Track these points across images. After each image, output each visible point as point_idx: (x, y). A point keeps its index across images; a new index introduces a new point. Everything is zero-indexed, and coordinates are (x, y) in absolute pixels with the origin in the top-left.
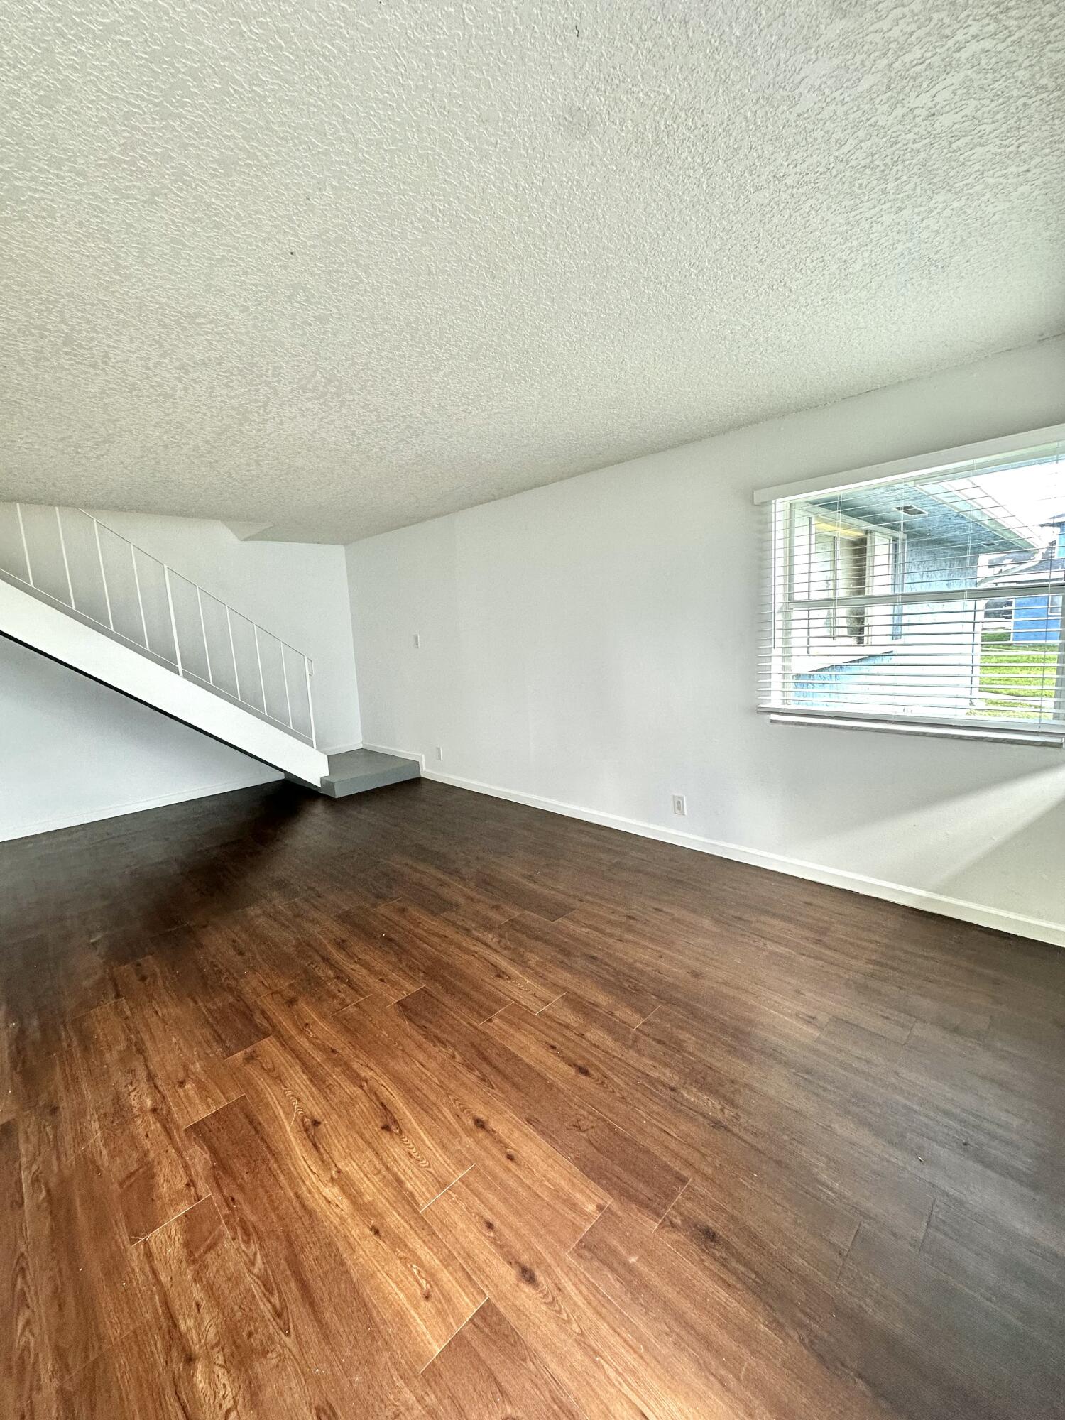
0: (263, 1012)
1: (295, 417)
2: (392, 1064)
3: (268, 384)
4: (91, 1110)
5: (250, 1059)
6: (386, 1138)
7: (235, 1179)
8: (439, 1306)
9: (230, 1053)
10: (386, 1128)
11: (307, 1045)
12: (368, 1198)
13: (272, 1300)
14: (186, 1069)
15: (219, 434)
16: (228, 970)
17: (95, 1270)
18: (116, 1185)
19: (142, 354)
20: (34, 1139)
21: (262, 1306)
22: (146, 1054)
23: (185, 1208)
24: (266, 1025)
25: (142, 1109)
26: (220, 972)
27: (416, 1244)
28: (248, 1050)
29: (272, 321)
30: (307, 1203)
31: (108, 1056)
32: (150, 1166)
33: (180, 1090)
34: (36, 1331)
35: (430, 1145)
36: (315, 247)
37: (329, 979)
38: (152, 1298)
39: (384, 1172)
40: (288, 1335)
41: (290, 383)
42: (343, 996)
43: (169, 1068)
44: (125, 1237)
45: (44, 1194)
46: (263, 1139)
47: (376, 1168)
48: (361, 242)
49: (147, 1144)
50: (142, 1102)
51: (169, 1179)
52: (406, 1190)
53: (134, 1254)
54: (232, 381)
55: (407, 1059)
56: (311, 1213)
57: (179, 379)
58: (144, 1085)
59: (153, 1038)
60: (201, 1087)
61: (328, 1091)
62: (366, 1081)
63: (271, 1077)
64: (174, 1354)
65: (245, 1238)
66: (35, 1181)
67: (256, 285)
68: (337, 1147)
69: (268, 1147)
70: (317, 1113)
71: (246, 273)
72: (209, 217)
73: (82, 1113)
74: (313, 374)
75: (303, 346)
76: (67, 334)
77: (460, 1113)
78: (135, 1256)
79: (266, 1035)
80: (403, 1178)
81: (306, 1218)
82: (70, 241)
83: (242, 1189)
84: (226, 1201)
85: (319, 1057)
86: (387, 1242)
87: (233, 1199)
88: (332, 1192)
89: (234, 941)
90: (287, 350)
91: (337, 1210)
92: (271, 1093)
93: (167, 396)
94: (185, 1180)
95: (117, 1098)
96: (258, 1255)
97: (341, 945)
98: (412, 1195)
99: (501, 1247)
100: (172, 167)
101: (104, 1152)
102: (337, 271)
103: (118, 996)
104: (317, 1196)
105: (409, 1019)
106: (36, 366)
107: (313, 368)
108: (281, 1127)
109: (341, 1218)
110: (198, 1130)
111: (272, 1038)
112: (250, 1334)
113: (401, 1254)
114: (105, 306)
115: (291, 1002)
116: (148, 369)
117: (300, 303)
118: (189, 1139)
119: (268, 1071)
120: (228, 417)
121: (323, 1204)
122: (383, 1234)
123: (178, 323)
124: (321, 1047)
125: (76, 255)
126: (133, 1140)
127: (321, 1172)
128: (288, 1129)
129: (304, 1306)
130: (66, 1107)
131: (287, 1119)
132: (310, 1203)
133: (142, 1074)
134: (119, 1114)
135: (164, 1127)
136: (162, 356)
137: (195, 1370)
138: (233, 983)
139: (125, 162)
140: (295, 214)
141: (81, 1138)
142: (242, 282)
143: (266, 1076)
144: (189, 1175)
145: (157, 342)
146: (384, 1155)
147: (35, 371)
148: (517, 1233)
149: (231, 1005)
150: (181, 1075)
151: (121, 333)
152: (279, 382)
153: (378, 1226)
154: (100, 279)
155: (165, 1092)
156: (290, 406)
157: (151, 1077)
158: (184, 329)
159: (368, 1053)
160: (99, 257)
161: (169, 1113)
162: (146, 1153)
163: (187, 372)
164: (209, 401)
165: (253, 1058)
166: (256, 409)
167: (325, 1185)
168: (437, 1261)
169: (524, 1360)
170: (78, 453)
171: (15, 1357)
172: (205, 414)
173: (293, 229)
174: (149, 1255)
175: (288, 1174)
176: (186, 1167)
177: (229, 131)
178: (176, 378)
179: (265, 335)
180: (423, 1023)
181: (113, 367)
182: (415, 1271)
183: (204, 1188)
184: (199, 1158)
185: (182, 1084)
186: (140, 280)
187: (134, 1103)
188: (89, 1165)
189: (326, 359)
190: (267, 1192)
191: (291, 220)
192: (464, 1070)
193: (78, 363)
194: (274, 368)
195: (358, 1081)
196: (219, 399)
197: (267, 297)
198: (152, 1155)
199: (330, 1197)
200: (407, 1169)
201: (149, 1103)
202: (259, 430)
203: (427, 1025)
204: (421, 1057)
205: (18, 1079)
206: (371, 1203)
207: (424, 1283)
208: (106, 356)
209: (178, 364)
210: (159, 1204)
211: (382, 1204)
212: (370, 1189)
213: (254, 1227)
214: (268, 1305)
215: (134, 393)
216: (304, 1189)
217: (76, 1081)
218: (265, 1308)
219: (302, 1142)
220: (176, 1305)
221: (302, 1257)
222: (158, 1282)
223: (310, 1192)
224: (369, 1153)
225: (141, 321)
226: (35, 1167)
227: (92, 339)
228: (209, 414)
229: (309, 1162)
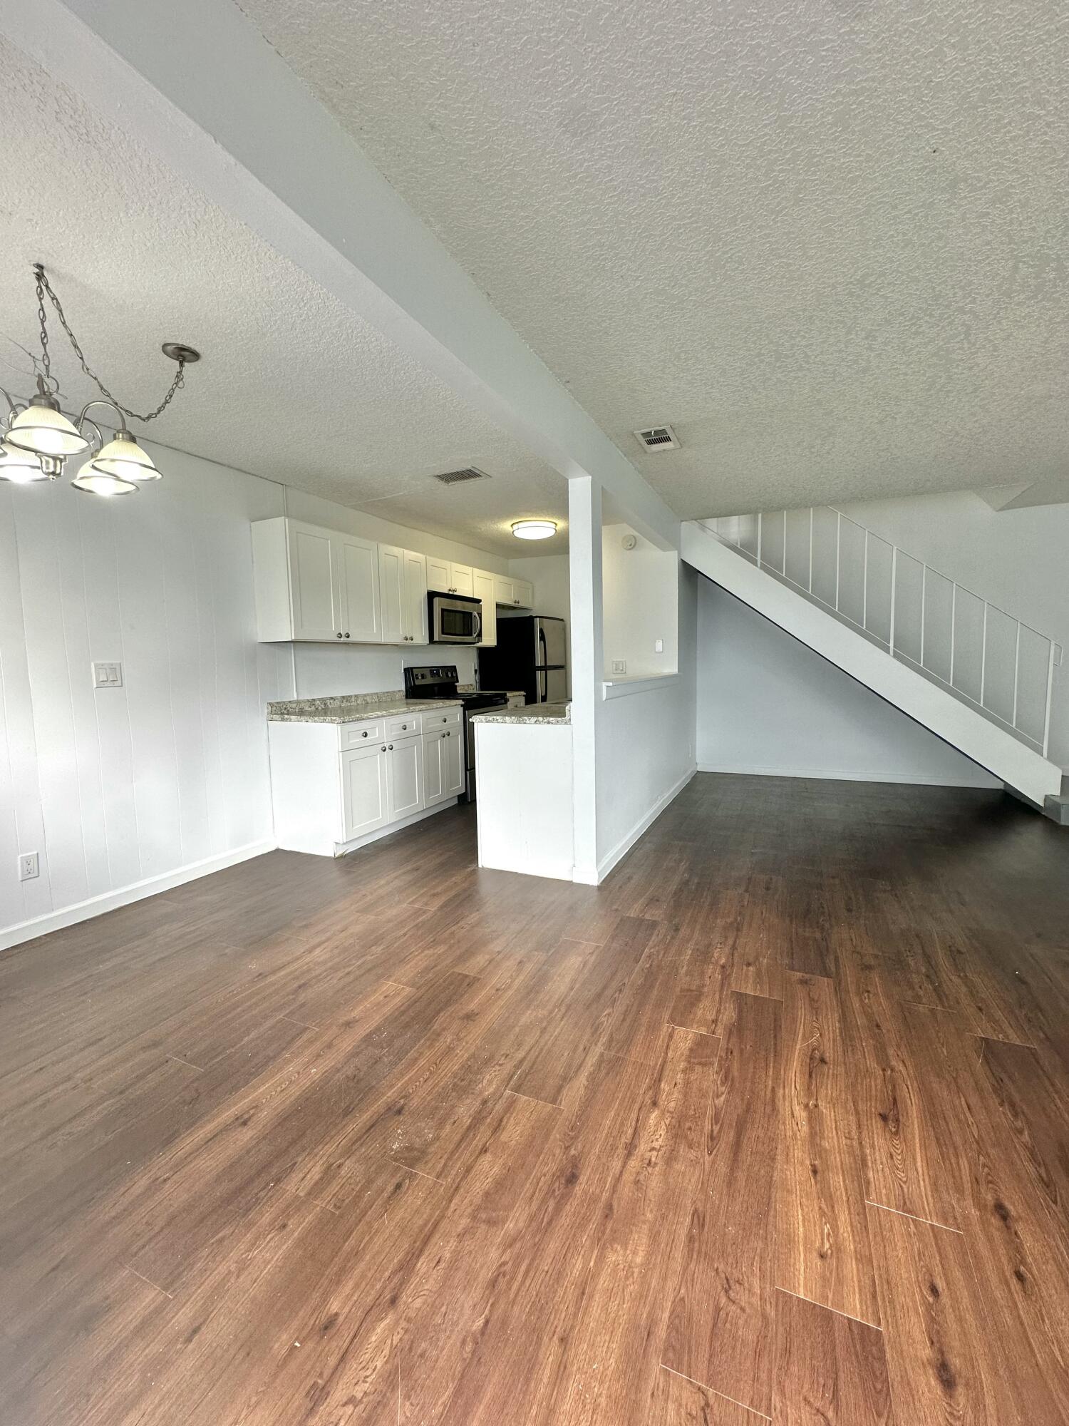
0: (836, 959)
1: (1011, 334)
2: (932, 1078)
3: (961, 310)
4: (693, 942)
5: (803, 982)
6: (877, 1124)
7: (741, 1043)
8: (828, 1274)
9: (792, 969)
10: (884, 1118)
11: (857, 1005)
12: (826, 1145)
13: (714, 1127)
14: (757, 958)
15: (929, 390)
16: (829, 915)
17: (644, 1020)
18: (679, 989)
19: (832, 340)
20: (660, 937)
21: (706, 1123)
22: (739, 933)
23: (703, 1031)
24: (833, 969)
25: (717, 962)
26: (823, 913)
27: (843, 1217)
28: (807, 976)
29: (940, 238)
30: (776, 1100)
31: (718, 921)
32: (701, 994)
33: (745, 968)
34: (610, 1021)
35: (920, 1170)
36: (958, 125)
37: (918, 972)
38: (659, 1057)
39: (855, 1143)
40: (710, 1154)
41: (988, 296)
42: (921, 993)
43: (747, 950)
44: (667, 1017)
45: (648, 966)
46: (775, 1037)
47: (849, 1133)
48: (1015, 74)
49: (707, 981)
50: (720, 957)
51: (705, 1010)
52: (866, 1175)
53: (666, 1028)
54: (921, 326)
55: (953, 1087)
56: (774, 1109)
57: (870, 348)
58: (727, 950)
59: (750, 925)
60: (758, 974)
61: (850, 1049)
62: (892, 1070)
63: (811, 1005)
64: (651, 1093)
65: (723, 1078)
66: (649, 957)
67: (909, 212)
68: (828, 1090)
69: (775, 1044)
70: (829, 1055)
71: (895, 207)
72: (843, 179)
73: (688, 941)
74: (1015, 268)
75: (988, 243)
76: (774, 350)
77: (982, 1180)
78: (665, 1030)
79: (828, 976)
80: (870, 1164)
81: (768, 1110)
82: (756, 274)
83: (741, 1051)
84: (727, 1049)
85: (861, 1021)
86: (818, 1186)
87: (731, 1053)
88: (801, 1114)
89: (850, 898)
90: (970, 259)
91: (795, 1127)
92: (802, 1014)
93: (865, 371)
94: (713, 1017)
95: (710, 945)
96: (724, 1096)
97: (954, 954)
98: (868, 1183)
99: (933, 1320)
100: (803, 161)
101: (685, 968)
102: (997, 131)
103: (746, 891)
104: (787, 1104)
105: (986, 1059)
106: (764, 389)
107: (1011, 263)
108: (794, 1041)
109: (794, 1134)
110: (740, 997)
111: (831, 981)
112: (690, 1129)
113: (824, 1206)
114: (793, 312)
115: (869, 968)
116: (840, 351)
117: (965, 197)
118: (732, 997)
119: (812, 1000)
120: (929, 366)
121: (788, 1112)
122: (819, 1178)
123: (851, 294)
124: (869, 1016)
125: (763, 283)
126: (702, 973)
127: (802, 1093)
128: (798, 1047)
129: (730, 1153)
130: (684, 931)
131: (803, 1039)
132: (779, 1103)
133: (730, 942)
134: (703, 956)
135: (722, 980)
136: (849, 333)
137: (653, 1112)
138: (827, 925)
139: (770, 185)
140: (922, 109)
141: (679, 953)
142: (895, 218)
143: (807, 1002)
144: (718, 1017)
145: (842, 322)
146: (865, 1133)
147: (765, 393)
148: (964, 1333)
149: (815, 940)
150: (751, 960)
151: (811, 330)
152: (974, 301)
153: (819, 1168)
154: (783, 292)
155: (736, 961)
156: (999, 322)
157: (734, 947)
158: (858, 296)
159: (912, 1053)
160: (777, 274)
161: (730, 975)
162: (704, 986)
163: (875, 338)
164: (905, 358)
165: (806, 983)
166: (958, 345)
167: (799, 1104)
168: (852, 1247)
169: (879, 1415)
170: (813, 453)
171: (597, 1023)
172: (906, 374)
173: (926, 126)
174: (671, 1036)
175: (777, 1072)
176: (719, 1011)
177: (833, 89)
178: (867, 349)
179: (939, 258)
180: (1003, 1076)
181: (814, 363)
182: (826, 1231)
183: (720, 1032)
184: (729, 1014)
185: (749, 964)
186: (811, 274)
187: (716, 955)
188: (674, 967)
189: (1026, 242)
190: (755, 1068)
191: (921, 118)
192: (1024, 1154)
193: (789, 372)
194: (962, 288)
195: (885, 1065)
196: (914, 352)
197: (926, 216)
198: (706, 989)
199: (796, 1113)
200: (878, 1162)
201: (723, 961)
202: (971, 368)
203: (1006, 1080)
204: (974, 1100)
205: (672, 903)
206: (826, 1151)
207: (827, 1246)
208: (807, 356)
209: (863, 333)
210: (692, 1016)
211: (835, 1159)
212: (832, 1141)
213: (733, 1080)
214: (710, 1127)
215: (838, 379)
216: (781, 1091)
217: (696, 921)
218: (707, 1127)
219: (802, 1062)
220: (666, 1073)
221: (749, 1126)
222: (667, 1054)
223: (784, 1097)
224: (852, 1118)
225: (822, 310)
226: (652, 950)
227: (793, 346)
228: (910, 372)
229: (798, 1080)
